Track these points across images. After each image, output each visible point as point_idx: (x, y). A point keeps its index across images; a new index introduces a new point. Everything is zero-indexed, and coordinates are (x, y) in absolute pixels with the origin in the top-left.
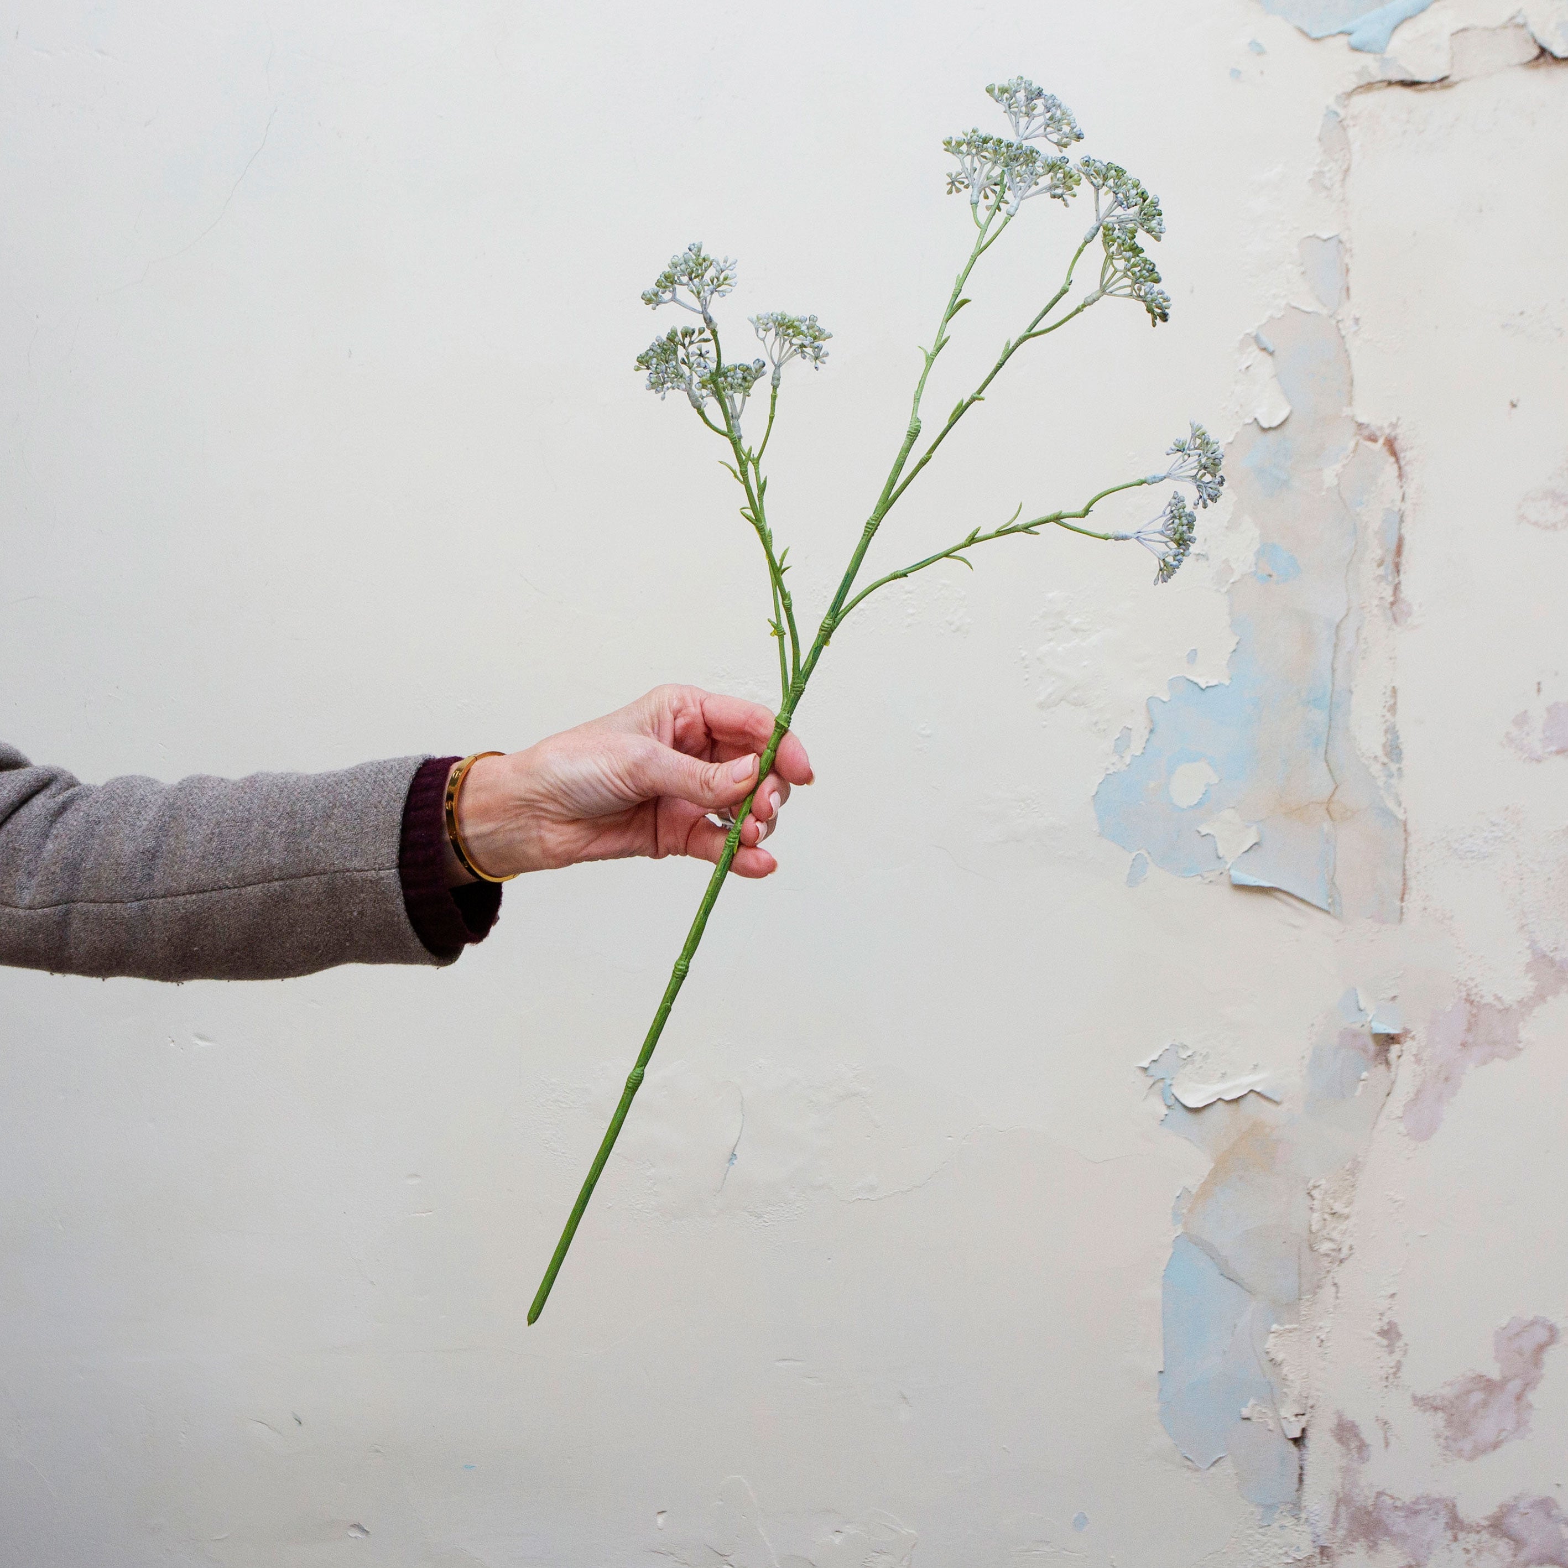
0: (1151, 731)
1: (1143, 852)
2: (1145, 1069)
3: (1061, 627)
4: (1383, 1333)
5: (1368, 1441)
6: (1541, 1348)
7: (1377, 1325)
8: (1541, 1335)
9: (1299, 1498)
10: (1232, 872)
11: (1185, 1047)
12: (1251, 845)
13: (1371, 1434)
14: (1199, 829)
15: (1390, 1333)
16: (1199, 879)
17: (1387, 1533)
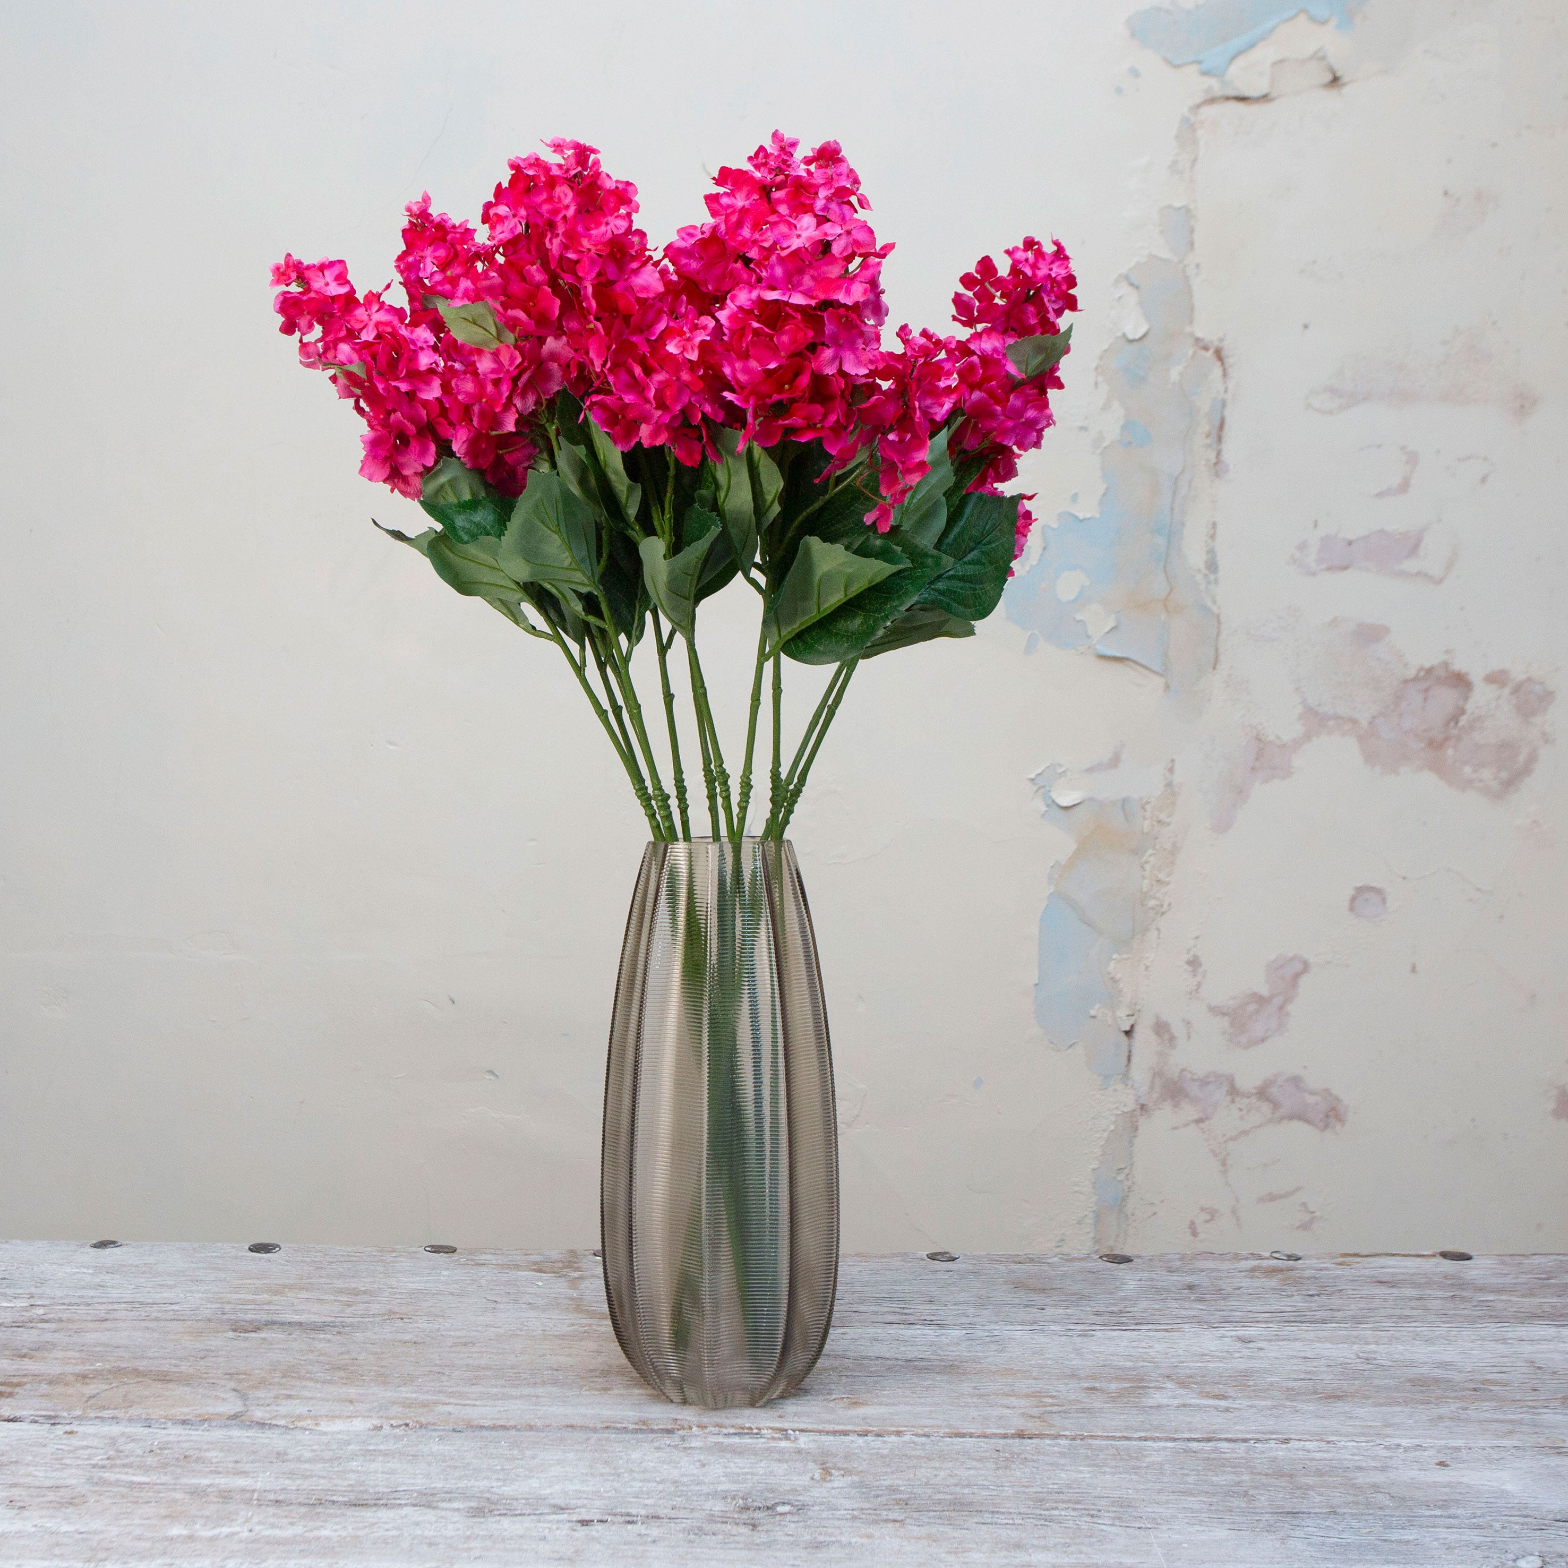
0: (1045, 548)
1: (1036, 631)
2: (1033, 780)
4: (1190, 963)
5: (1176, 1035)
6: (1297, 976)
7: (1186, 957)
8: (1298, 967)
9: (1128, 1071)
10: (1097, 646)
11: (1060, 765)
12: (1112, 627)
13: (1178, 1029)
14: (1075, 616)
15: (1194, 963)
16: (1074, 650)
17: (1186, 1096)
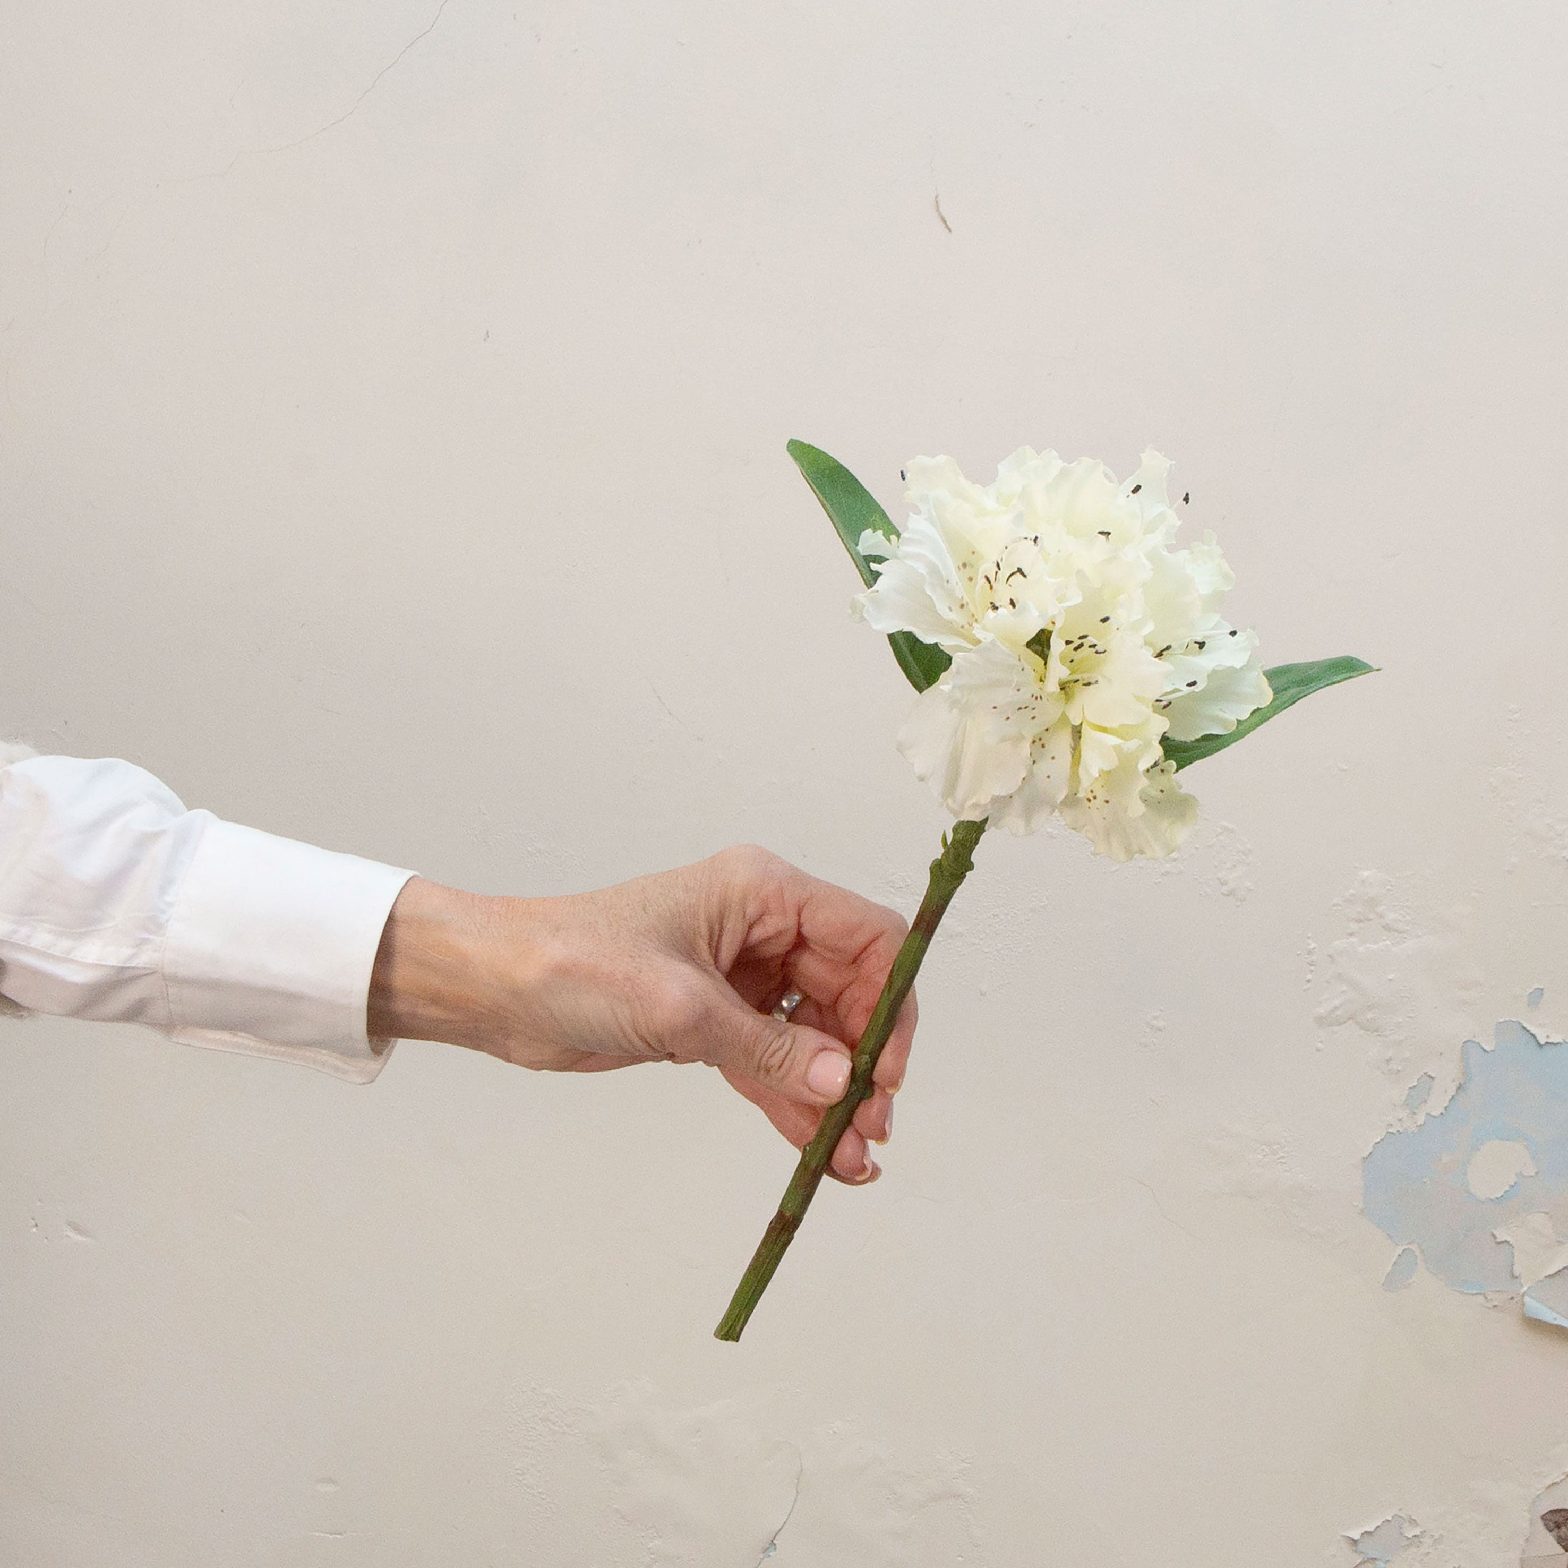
0: (1460, 1087)
1: (1414, 1247)
2: (1355, 1542)
3: (1370, 920)
10: (1527, 1299)
11: (1413, 1522)
12: (1561, 1267)
14: (1495, 1232)
16: (1481, 1297)
